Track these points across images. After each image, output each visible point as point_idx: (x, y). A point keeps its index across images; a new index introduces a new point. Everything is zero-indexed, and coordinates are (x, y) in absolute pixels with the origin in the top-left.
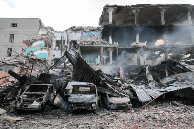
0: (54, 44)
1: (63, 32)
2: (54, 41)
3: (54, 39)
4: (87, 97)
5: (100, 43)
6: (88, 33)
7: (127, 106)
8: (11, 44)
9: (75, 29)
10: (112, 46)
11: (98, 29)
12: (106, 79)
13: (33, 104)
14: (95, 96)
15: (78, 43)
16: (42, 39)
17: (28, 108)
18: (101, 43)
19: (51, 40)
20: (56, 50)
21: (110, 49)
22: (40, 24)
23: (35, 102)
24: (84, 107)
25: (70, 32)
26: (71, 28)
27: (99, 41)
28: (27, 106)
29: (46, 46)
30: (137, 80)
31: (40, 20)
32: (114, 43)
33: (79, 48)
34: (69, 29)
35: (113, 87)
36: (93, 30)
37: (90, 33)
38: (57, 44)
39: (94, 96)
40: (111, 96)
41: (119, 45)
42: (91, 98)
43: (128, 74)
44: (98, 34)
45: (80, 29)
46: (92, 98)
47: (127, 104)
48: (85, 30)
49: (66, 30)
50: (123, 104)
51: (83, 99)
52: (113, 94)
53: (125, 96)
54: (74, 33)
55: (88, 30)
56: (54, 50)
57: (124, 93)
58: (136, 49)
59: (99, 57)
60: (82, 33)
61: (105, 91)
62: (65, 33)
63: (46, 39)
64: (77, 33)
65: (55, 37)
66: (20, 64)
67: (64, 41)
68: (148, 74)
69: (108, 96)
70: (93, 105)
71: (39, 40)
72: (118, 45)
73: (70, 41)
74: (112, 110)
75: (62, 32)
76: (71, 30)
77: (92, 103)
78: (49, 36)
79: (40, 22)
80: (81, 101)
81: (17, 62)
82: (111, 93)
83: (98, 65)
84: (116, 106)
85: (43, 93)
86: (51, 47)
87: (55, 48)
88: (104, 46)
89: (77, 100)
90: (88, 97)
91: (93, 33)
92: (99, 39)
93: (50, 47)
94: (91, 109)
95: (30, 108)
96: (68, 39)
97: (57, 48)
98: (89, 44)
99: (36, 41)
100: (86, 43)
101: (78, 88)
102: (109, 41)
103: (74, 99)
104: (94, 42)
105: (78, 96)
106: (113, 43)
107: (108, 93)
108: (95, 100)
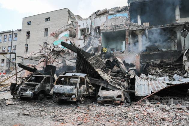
0: (79, 33)
1: (87, 19)
2: (78, 30)
3: (79, 28)
4: (67, 88)
5: (125, 26)
6: (112, 16)
7: (115, 100)
8: (46, 38)
9: (98, 13)
10: (140, 28)
11: (125, 9)
13: (27, 93)
15: (101, 28)
16: (66, 30)
17: (24, 96)
18: (127, 25)
19: (76, 30)
20: (81, 39)
21: (138, 32)
22: (69, 14)
23: (29, 90)
24: (65, 98)
25: (94, 17)
26: (96, 13)
27: (124, 23)
28: (23, 94)
29: (70, 36)
31: (69, 10)
32: (144, 24)
33: (102, 33)
34: (93, 14)
36: (119, 12)
37: (115, 16)
39: (74, 88)
41: (150, 25)
42: (71, 89)
43: (161, 62)
44: (126, 15)
45: (105, 12)
46: (72, 90)
47: (115, 97)
48: (110, 13)
49: (90, 16)
50: (110, 97)
51: (63, 90)
52: (108, 87)
53: (119, 89)
54: (98, 19)
55: (114, 13)
56: (79, 39)
58: (174, 27)
59: (124, 42)
60: (107, 17)
62: (89, 19)
63: (70, 29)
64: (101, 18)
65: (79, 25)
66: (44, 57)
67: (88, 28)
68: (185, 61)
69: (101, 88)
70: (73, 97)
71: (64, 31)
72: (148, 25)
73: (94, 28)
75: (86, 19)
76: (95, 15)
77: (72, 94)
78: (73, 26)
79: (69, 12)
80: (61, 92)
81: (41, 55)
82: (106, 85)
83: (123, 52)
84: (102, 99)
86: (76, 37)
87: (79, 37)
88: (130, 28)
89: (59, 90)
90: (68, 88)
91: (118, 15)
92: (124, 21)
93: (74, 37)
94: (70, 100)
95: (25, 96)
96: (91, 26)
97: (82, 37)
98: (111, 29)
99: (61, 32)
100: (109, 28)
102: (137, 22)
103: (57, 89)
104: (117, 26)
105: (60, 87)
106: (142, 24)
107: (102, 85)
108: (75, 91)
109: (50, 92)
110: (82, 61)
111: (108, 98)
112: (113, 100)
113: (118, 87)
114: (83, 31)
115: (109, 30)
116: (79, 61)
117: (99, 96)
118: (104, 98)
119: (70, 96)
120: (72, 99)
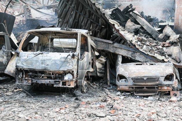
4: (53, 59)
7: (161, 85)
14: (73, 56)
24: (48, 81)
35: (141, 41)
39: (70, 57)
42: (63, 60)
46: (65, 61)
47: (162, 79)
50: (150, 79)
51: (43, 62)
52: (135, 57)
57: (162, 54)
61: (116, 47)
70: (66, 78)
77: (65, 73)
80: (38, 67)
82: (130, 53)
84: (130, 83)
89: (32, 64)
90: (56, 58)
94: (61, 85)
103: (26, 61)
105: (33, 56)
107: (122, 52)
108: (72, 66)
109: (5, 68)
110: (73, 5)
111: (145, 81)
112: (157, 85)
113: (160, 58)
116: (66, 5)
117: (122, 77)
118: (135, 80)
119: (61, 75)
120: (64, 83)
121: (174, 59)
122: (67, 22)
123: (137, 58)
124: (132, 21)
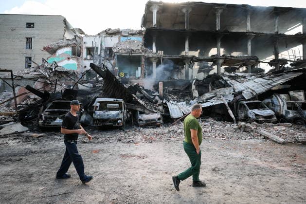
0: (85, 52)
1: (96, 36)
2: (84, 48)
3: (84, 46)
5: (141, 51)
6: (127, 38)
7: (156, 122)
8: (29, 51)
9: (110, 32)
10: (155, 56)
11: (140, 33)
12: (144, 96)
13: (56, 121)
14: (121, 112)
15: (115, 51)
16: (67, 45)
17: (51, 125)
18: (143, 51)
19: (80, 47)
21: (153, 60)
22: (65, 24)
23: (58, 119)
24: (110, 123)
25: (104, 36)
26: (106, 31)
27: (139, 48)
28: (50, 123)
29: (74, 54)
30: (182, 96)
31: (65, 19)
32: (159, 52)
33: (116, 57)
34: (103, 32)
35: (146, 104)
36: (133, 34)
37: (129, 38)
38: (89, 52)
40: (141, 113)
41: (164, 54)
43: (173, 89)
44: (139, 39)
45: (117, 33)
46: (118, 114)
47: (157, 120)
48: (123, 34)
49: (99, 34)
50: (152, 120)
51: (108, 115)
53: (156, 113)
54: (109, 38)
55: (127, 35)
56: (86, 59)
57: (156, 109)
58: (185, 59)
59: (139, 68)
60: (119, 38)
61: (136, 107)
62: (98, 37)
63: (73, 45)
64: (113, 38)
65: (85, 42)
67: (97, 48)
68: (194, 89)
69: (138, 112)
70: (119, 122)
71: (64, 47)
72: (162, 54)
73: (104, 48)
74: (141, 126)
75: (93, 36)
76: (105, 33)
77: (118, 119)
78: (77, 41)
79: (65, 21)
80: (105, 117)
82: (143, 110)
83: (139, 78)
84: (145, 122)
85: (67, 110)
86: (81, 56)
87: (85, 57)
88: (146, 55)
89: (102, 116)
90: (114, 113)
91: (133, 38)
92: (140, 46)
93: (79, 55)
94: (116, 125)
95: (53, 125)
96: (101, 45)
97: (89, 57)
98: (127, 53)
99: (60, 47)
100: (124, 52)
101: (106, 105)
102: (152, 49)
103: (99, 115)
104: (133, 50)
105: (103, 113)
106: (157, 51)
107: (139, 109)
108: (121, 116)
111: (150, 121)
113: (155, 111)
114: (90, 51)
115: (124, 53)
116: (108, 86)
117: (140, 120)
118: (147, 121)
119: (116, 121)
120: (118, 124)
121: (161, 112)
122: (108, 94)
123: (146, 112)
124: (139, 92)
